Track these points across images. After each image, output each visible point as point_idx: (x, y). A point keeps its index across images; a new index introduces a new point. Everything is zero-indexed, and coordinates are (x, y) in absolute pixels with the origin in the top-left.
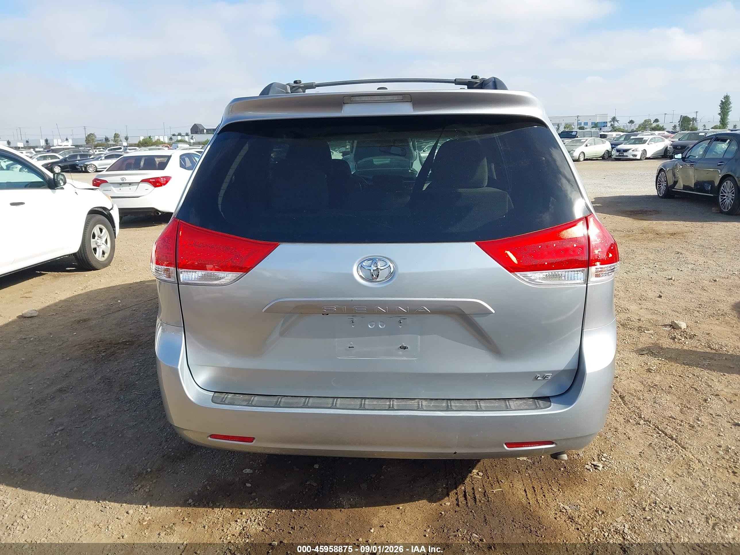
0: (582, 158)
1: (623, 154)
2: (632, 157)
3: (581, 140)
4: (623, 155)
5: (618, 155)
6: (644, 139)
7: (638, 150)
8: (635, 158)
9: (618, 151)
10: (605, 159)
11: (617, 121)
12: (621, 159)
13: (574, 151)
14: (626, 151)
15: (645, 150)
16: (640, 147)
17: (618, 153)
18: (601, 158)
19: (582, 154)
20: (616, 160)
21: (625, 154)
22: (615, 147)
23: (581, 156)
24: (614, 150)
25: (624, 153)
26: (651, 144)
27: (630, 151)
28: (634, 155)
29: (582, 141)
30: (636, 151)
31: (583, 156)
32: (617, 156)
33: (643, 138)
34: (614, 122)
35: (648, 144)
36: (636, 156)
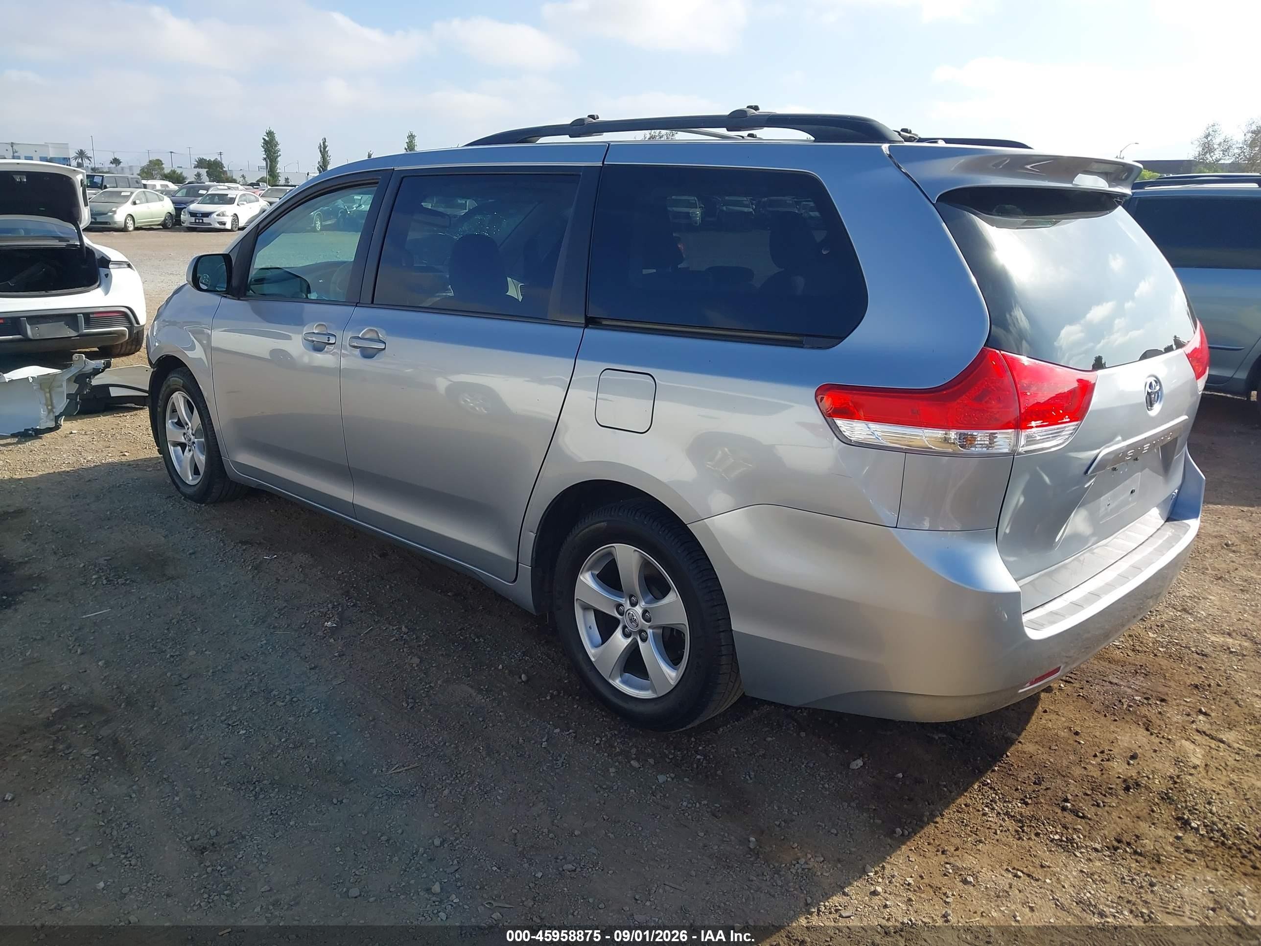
0: (131, 228)
1: (202, 220)
2: (218, 226)
3: (121, 192)
4: (203, 222)
5: (194, 221)
6: (229, 196)
7: (227, 213)
8: (222, 227)
9: (193, 214)
10: (169, 228)
11: (88, 158)
12: (196, 228)
13: (115, 212)
14: (207, 215)
15: (235, 214)
16: (229, 210)
17: (194, 218)
18: (161, 227)
19: (129, 218)
20: (190, 229)
21: (206, 220)
22: (185, 208)
23: (128, 221)
24: (184, 212)
25: (204, 219)
26: (243, 204)
27: (214, 215)
28: (221, 222)
29: (123, 194)
30: (224, 215)
31: (132, 222)
32: (191, 223)
33: (227, 195)
34: (82, 160)
35: (238, 205)
36: (225, 224)
